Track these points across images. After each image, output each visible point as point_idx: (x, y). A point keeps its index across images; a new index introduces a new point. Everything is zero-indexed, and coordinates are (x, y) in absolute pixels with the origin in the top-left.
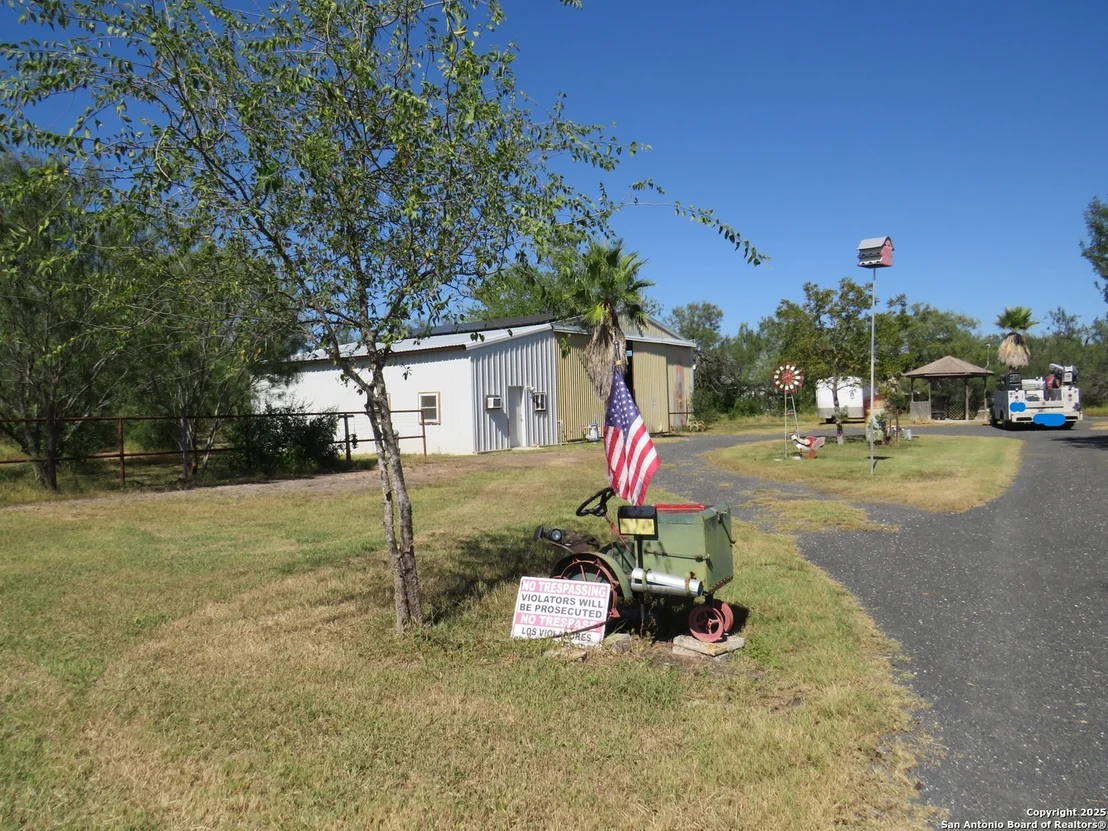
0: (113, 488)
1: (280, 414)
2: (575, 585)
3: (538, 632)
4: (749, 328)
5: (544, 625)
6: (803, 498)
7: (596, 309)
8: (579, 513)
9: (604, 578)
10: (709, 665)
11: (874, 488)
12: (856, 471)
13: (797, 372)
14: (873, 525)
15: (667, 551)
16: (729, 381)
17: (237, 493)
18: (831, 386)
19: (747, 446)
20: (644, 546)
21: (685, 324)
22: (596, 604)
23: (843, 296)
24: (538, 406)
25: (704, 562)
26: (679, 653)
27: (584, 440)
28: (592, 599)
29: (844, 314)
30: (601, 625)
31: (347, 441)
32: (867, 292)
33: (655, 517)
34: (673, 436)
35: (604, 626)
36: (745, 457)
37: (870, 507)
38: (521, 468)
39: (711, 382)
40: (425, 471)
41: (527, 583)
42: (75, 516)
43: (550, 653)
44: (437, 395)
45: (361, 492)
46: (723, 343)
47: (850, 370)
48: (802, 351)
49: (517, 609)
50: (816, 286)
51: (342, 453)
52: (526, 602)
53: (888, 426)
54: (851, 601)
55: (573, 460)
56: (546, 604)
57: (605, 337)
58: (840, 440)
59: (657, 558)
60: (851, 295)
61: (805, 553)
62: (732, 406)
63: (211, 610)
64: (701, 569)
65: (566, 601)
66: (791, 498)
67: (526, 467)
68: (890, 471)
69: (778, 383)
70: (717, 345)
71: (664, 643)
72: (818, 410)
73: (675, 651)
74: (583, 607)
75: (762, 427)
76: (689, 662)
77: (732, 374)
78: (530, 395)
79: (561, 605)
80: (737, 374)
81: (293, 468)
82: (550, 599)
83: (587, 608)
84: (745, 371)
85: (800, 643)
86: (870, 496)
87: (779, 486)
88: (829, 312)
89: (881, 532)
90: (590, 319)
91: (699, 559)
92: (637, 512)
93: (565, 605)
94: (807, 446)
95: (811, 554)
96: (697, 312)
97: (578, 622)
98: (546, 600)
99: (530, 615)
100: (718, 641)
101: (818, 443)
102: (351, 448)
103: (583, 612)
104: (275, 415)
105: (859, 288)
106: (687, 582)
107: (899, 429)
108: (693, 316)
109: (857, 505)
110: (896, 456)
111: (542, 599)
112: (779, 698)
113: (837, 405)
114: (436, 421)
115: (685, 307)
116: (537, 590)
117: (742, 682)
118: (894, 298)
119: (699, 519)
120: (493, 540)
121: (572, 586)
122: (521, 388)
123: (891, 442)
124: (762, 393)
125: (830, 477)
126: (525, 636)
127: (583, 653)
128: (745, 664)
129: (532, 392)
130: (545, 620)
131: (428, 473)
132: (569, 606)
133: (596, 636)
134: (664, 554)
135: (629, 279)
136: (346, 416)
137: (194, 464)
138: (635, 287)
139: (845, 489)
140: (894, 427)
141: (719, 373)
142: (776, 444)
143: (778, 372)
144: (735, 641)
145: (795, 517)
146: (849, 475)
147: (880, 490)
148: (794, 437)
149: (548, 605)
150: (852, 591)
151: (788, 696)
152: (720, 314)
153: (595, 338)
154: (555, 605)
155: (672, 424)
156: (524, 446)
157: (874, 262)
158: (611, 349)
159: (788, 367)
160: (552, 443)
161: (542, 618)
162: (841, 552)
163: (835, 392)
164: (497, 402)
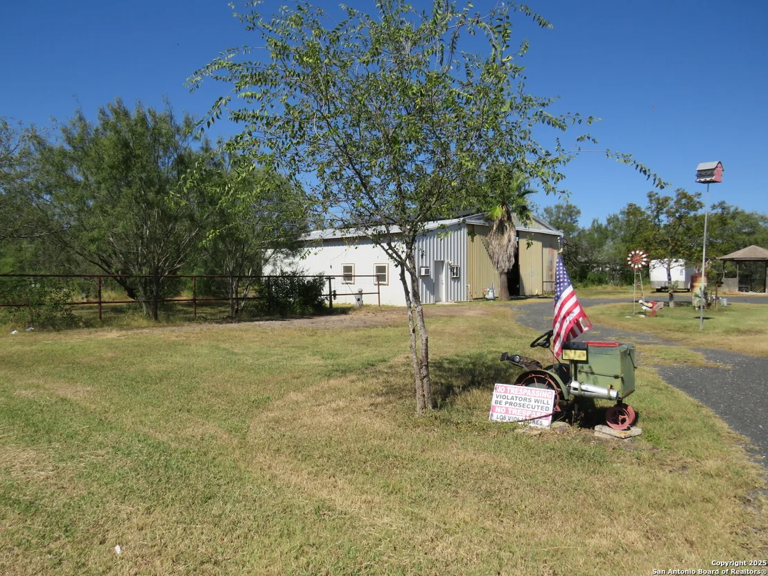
0: (190, 320)
1: (289, 276)
2: (531, 390)
3: (507, 418)
4: (600, 222)
5: (511, 414)
6: (654, 343)
7: (496, 208)
8: (533, 345)
9: (550, 386)
10: (621, 443)
11: (705, 339)
12: (689, 327)
13: (644, 256)
14: (711, 363)
15: (595, 371)
16: (583, 260)
17: (269, 326)
18: (666, 266)
19: (602, 307)
20: (579, 369)
21: (553, 218)
22: (545, 402)
23: (678, 202)
24: (454, 275)
25: (620, 379)
26: (599, 436)
27: (484, 299)
28: (543, 399)
29: (677, 215)
30: (550, 415)
31: (330, 295)
32: (696, 199)
33: (587, 350)
34: (546, 298)
35: (551, 417)
36: (603, 314)
37: (705, 352)
38: (447, 316)
39: (570, 260)
40: (383, 316)
41: (500, 388)
42: (177, 337)
43: (519, 431)
44: (386, 265)
45: (348, 328)
46: (580, 233)
47: (681, 255)
48: (646, 241)
49: (493, 403)
50: (657, 194)
51: (327, 302)
52: (499, 399)
53: (709, 295)
54: (706, 411)
55: (481, 312)
56: (512, 401)
57: (501, 229)
58: (672, 304)
59: (587, 375)
60: (684, 201)
61: (666, 380)
62: (586, 278)
63: (293, 396)
64: (618, 383)
65: (525, 399)
66: (645, 344)
67: (451, 316)
68: (714, 328)
69: (630, 263)
70: (575, 234)
71: (587, 430)
72: (650, 282)
73: (596, 434)
74: (536, 404)
75: (609, 293)
76: (607, 441)
77: (586, 255)
78: (449, 267)
79: (522, 402)
80: (590, 255)
81: (298, 311)
82: (515, 398)
83: (539, 404)
84: (596, 253)
85: (678, 434)
86: (703, 344)
87: (634, 335)
88: (667, 213)
89: (718, 368)
90: (492, 215)
91: (616, 377)
92: (575, 346)
93: (525, 402)
94: (650, 308)
95: (670, 380)
96: (562, 210)
97: (534, 413)
98: (512, 398)
99: (501, 407)
100: (625, 430)
101: (659, 306)
102: (333, 300)
103: (537, 407)
104: (286, 277)
105: (690, 197)
106: (609, 391)
107: (717, 298)
108: (559, 213)
109: (697, 350)
110: (716, 317)
111: (510, 398)
112: (671, 466)
113: (670, 279)
114: (386, 283)
115: (553, 206)
116: (506, 392)
117: (645, 455)
118: (716, 204)
119: (617, 352)
120: (451, 362)
121: (529, 391)
122: (443, 262)
123: (711, 307)
124: (608, 269)
125: (670, 330)
126: (499, 420)
127: (540, 432)
128: (644, 444)
129: (450, 265)
130: (512, 411)
131: (386, 317)
132: (527, 403)
133: (546, 422)
134: (592, 373)
135: (519, 188)
136: (329, 278)
137: (236, 307)
138: (524, 194)
139: (684, 339)
140: (714, 297)
141: (577, 253)
142: (624, 305)
143: (630, 255)
144: (636, 431)
145: (652, 356)
146: (683, 329)
147: (710, 340)
148: (641, 301)
149: (514, 401)
150: (706, 405)
151: (678, 464)
152: (578, 212)
153: (494, 228)
154: (518, 402)
155: (545, 289)
156: (444, 301)
157: (708, 179)
158: (506, 236)
159: (637, 252)
160: (462, 300)
161: (510, 410)
162: (691, 380)
163: (668, 270)
164: (427, 271)
